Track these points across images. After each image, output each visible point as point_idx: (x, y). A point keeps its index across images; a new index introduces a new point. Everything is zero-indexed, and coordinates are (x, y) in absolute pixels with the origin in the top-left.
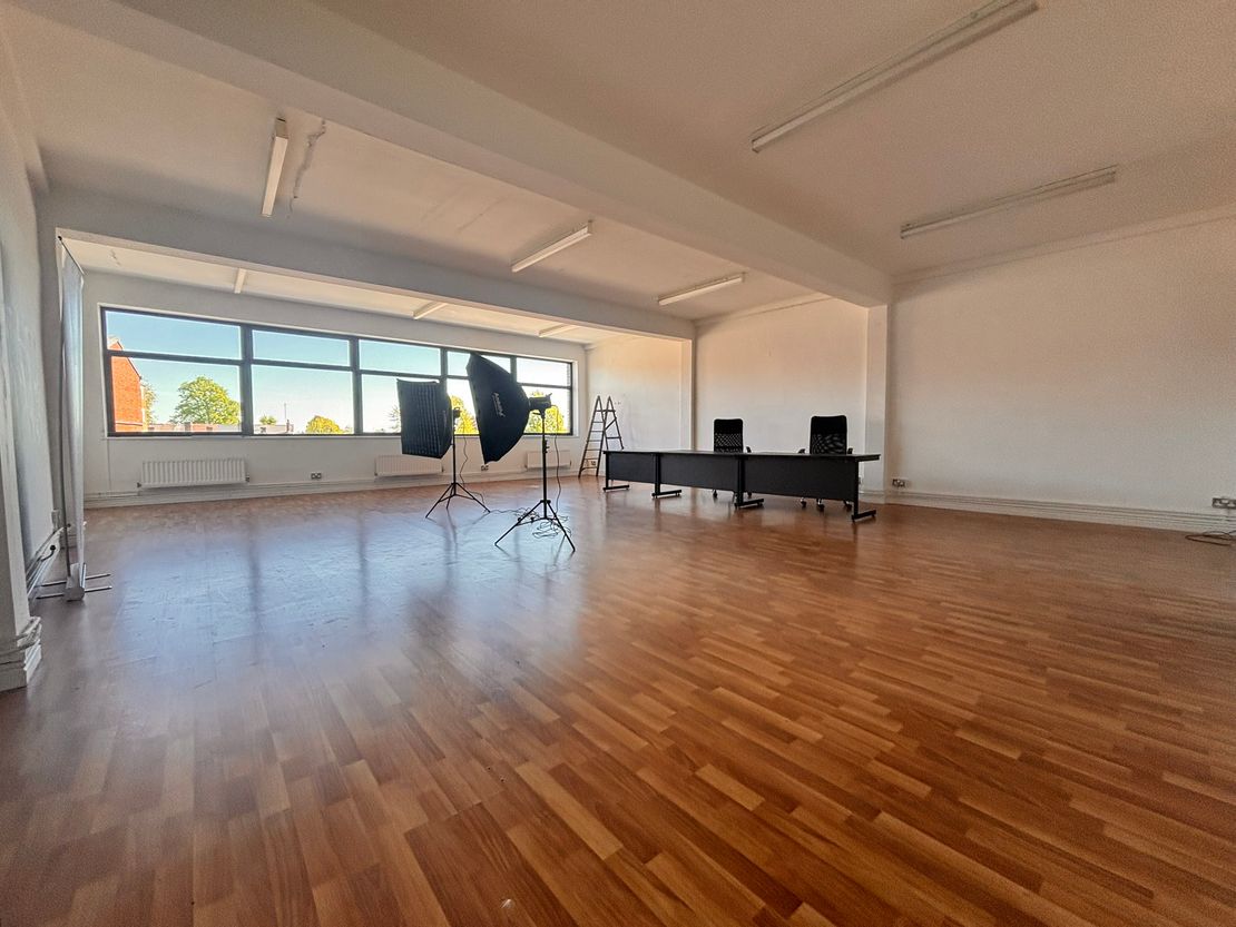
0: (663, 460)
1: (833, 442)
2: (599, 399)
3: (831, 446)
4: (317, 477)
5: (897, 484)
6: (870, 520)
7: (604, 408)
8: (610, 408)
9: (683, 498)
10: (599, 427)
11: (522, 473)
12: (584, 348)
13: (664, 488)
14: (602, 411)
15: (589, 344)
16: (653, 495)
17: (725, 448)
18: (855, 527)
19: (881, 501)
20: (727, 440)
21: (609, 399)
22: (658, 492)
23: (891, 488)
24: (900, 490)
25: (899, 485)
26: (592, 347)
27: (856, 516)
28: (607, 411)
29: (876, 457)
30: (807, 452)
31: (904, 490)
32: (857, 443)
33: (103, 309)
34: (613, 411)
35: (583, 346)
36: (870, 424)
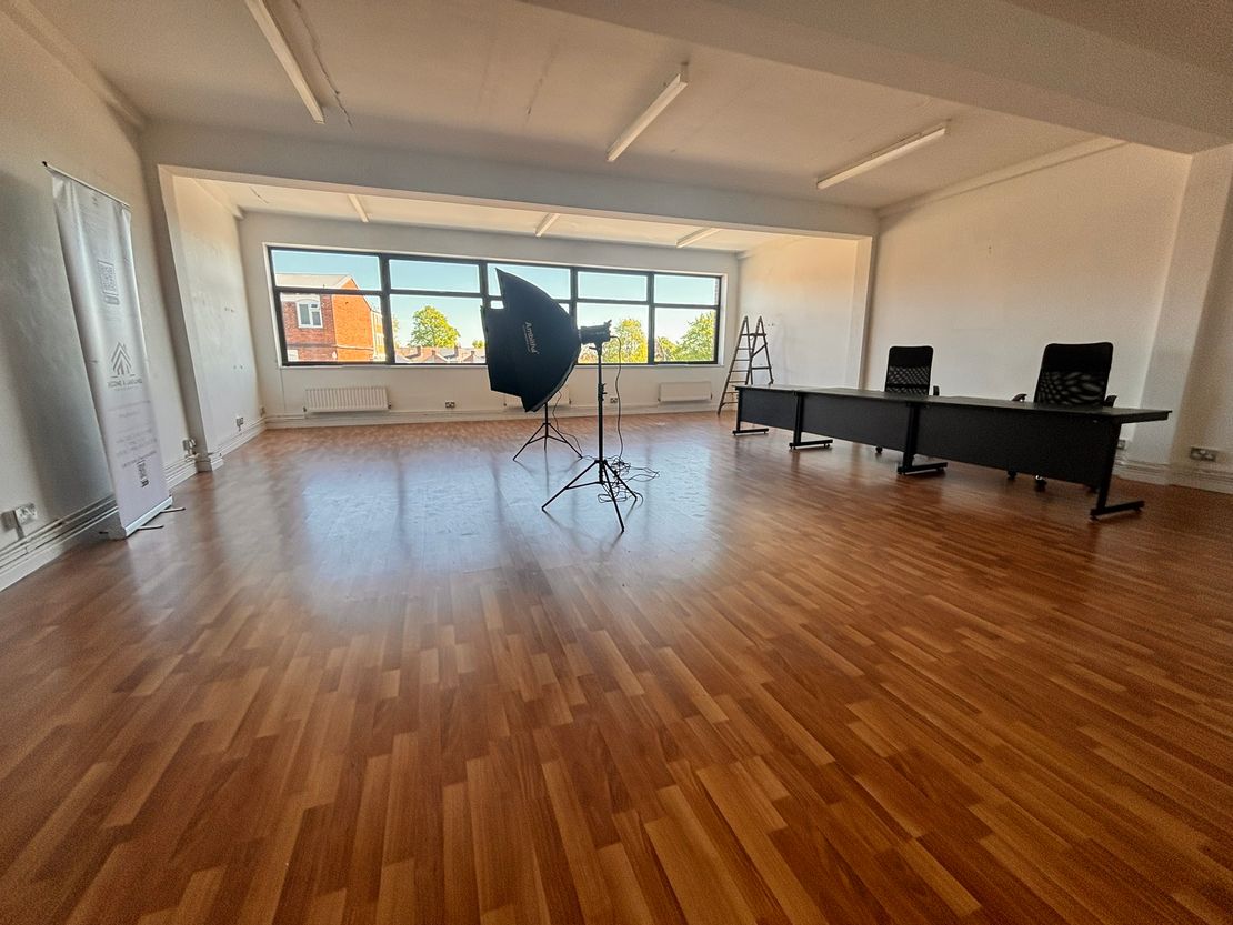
0: (808, 402)
1: (1079, 383)
2: (746, 320)
3: (1074, 389)
4: (451, 406)
5: (1200, 455)
6: (1131, 517)
7: (753, 331)
8: (760, 332)
9: (833, 451)
10: (744, 354)
11: (656, 406)
12: (737, 257)
13: (806, 437)
14: (749, 335)
15: (742, 252)
16: (791, 445)
17: (900, 386)
18: (1094, 527)
19: (1161, 480)
20: (908, 375)
21: (760, 320)
22: (797, 442)
23: (1187, 462)
24: (1204, 465)
25: (1204, 458)
26: (745, 256)
27: (1101, 509)
28: (756, 335)
29: (1163, 416)
30: (1030, 398)
31: (1211, 466)
32: (1127, 388)
33: (270, 248)
34: (764, 335)
35: (736, 254)
36: (1161, 357)
